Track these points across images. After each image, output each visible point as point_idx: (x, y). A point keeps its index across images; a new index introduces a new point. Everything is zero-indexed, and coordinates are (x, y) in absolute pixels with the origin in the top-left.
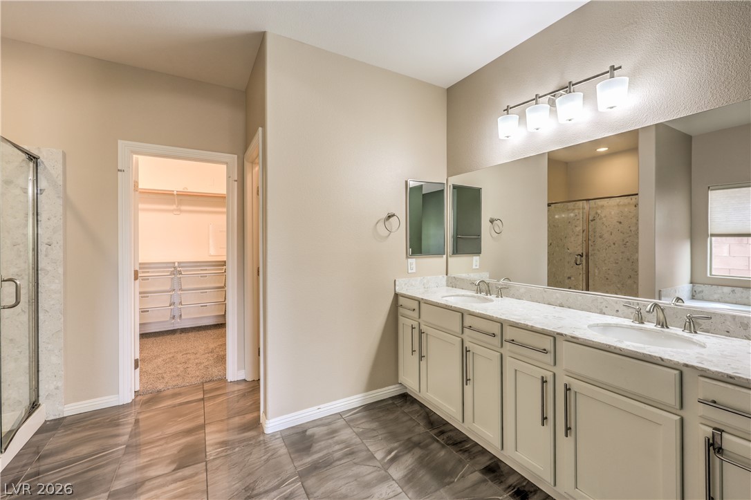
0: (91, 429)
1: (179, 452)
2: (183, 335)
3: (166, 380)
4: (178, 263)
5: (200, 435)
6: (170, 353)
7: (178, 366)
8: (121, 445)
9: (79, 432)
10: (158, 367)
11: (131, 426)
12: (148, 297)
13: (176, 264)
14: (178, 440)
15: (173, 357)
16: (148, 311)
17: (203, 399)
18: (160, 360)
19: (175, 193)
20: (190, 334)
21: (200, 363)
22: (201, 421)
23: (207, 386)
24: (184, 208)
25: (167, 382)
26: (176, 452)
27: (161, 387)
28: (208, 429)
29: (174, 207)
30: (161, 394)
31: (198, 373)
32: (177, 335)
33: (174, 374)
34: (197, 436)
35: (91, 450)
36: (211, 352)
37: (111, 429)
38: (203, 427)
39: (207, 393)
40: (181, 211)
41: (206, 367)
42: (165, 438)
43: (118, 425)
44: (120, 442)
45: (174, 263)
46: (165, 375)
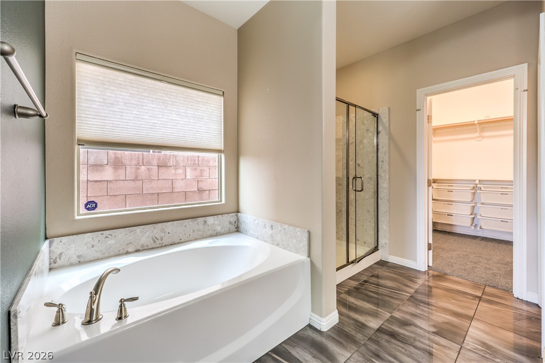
0: (398, 274)
1: (442, 323)
2: (483, 242)
3: (454, 269)
4: (480, 181)
5: (466, 323)
6: (465, 251)
7: (468, 263)
8: (408, 293)
9: (391, 273)
10: (452, 257)
11: (419, 285)
12: (452, 204)
13: (477, 182)
14: (445, 314)
15: (466, 255)
16: (452, 215)
17: (480, 298)
18: (456, 253)
19: (476, 122)
20: (489, 243)
21: (490, 269)
22: (471, 313)
23: (488, 289)
24: (485, 134)
25: (454, 271)
26: (440, 321)
27: (448, 271)
28: (474, 323)
29: (477, 134)
30: (447, 277)
31: (483, 275)
32: (477, 241)
33: (462, 267)
34: (463, 322)
35: (393, 286)
36: (506, 264)
37: (407, 281)
38: (471, 319)
39: (486, 295)
40: (483, 137)
41: (495, 275)
42: (437, 307)
43: (413, 281)
44: (408, 291)
45: (475, 180)
46: (454, 265)
